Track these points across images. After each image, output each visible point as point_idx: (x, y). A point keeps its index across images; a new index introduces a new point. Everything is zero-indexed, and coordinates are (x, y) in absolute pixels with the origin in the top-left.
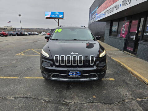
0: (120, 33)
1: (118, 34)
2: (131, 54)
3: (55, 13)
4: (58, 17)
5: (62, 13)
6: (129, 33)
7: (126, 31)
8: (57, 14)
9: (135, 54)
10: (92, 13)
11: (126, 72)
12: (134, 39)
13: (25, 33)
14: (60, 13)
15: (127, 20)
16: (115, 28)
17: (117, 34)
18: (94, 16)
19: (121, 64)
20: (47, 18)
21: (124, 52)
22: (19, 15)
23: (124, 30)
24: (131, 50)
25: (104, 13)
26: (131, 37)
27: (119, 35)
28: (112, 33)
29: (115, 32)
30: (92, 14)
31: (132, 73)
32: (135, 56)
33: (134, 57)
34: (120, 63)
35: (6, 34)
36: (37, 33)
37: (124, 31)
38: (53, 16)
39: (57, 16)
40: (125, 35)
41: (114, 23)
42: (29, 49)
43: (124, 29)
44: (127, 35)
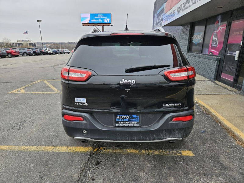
0: (208, 47)
1: (204, 49)
2: (229, 88)
3: (96, 15)
4: (101, 22)
5: (109, 16)
6: (226, 45)
7: (220, 43)
8: (101, 16)
9: (239, 88)
10: (158, 12)
11: (220, 132)
12: (236, 58)
13: (47, 50)
14: (104, 15)
15: (222, 21)
16: (198, 38)
17: (202, 49)
18: (160, 18)
19: (209, 113)
20: (84, 25)
21: (215, 83)
22: (38, 21)
23: (215, 41)
24: (231, 79)
25: (176, 10)
26: (230, 53)
27: (206, 51)
28: (194, 48)
29: (198, 44)
30: (157, 15)
31: (234, 136)
32: (237, 91)
33: (236, 93)
34: (206, 110)
35: (15, 52)
36: (67, 51)
37: (216, 44)
38: (94, 21)
39: (100, 20)
40: (217, 51)
41: (197, 28)
42: (39, 81)
43: (216, 39)
44: (222, 50)
